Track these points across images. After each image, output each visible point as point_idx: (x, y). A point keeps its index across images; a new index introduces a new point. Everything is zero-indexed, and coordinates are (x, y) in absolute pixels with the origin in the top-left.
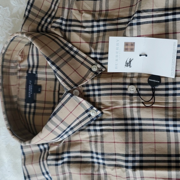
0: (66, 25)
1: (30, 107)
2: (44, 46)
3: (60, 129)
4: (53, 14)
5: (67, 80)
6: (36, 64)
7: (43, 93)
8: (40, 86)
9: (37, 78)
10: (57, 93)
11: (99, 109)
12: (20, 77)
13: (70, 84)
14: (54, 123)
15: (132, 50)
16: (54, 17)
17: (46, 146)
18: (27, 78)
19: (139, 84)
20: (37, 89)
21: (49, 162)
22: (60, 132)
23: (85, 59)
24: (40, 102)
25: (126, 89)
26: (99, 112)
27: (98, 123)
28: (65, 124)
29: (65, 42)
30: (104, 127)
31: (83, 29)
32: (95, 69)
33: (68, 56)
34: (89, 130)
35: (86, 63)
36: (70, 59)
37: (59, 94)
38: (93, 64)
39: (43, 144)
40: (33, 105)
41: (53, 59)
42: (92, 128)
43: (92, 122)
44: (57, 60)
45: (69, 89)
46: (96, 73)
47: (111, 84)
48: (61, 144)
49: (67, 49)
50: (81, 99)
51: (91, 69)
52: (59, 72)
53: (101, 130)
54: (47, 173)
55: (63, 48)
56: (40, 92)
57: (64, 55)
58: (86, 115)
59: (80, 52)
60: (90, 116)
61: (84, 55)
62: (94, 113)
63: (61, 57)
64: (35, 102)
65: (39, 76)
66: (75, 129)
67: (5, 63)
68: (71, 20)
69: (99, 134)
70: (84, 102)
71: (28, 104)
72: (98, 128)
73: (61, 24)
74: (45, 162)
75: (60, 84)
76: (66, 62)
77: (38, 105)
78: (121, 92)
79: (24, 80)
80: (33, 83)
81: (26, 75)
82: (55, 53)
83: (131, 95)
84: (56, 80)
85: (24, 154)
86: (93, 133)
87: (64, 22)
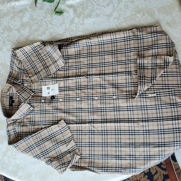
0: (22, 81)
1: (11, 108)
2: (16, 88)
3: (21, 114)
4: (18, 78)
5: (23, 98)
6: (12, 93)
7: (15, 103)
8: (14, 101)
9: (13, 98)
10: (19, 102)
11: (34, 108)
12: (7, 98)
13: (24, 99)
14: (19, 112)
15: (49, 89)
16: (18, 79)
17: (16, 120)
18: (9, 98)
19: (45, 99)
20: (13, 102)
21: (16, 125)
22: (20, 115)
23: (29, 92)
24: (14, 106)
25: (41, 101)
26: (33, 108)
27: (33, 112)
28: (22, 112)
29: (23, 86)
30: (35, 113)
31: (27, 82)
32: (32, 94)
33: (24, 91)
34: (30, 114)
35: (29, 93)
36: (24, 92)
37: (20, 102)
38: (31, 93)
39: (15, 120)
40: (12, 107)
41: (18, 92)
42: (31, 114)
43: (31, 112)
44: (20, 92)
45: (24, 101)
46: (32, 96)
47: (37, 99)
48: (21, 120)
49: (23, 88)
50: (27, 104)
51: (31, 95)
52: (20, 96)
53: (34, 114)
54: (15, 129)
55: (22, 88)
56: (14, 103)
57: (22, 90)
58: (29, 109)
59: (28, 89)
60: (30, 110)
61: (29, 90)
62: (31, 109)
63: (21, 91)
64: (12, 106)
65: (14, 97)
66: (25, 114)
67: (2, 93)
68: (24, 80)
69: (34, 115)
70: (29, 105)
71: (10, 107)
72: (33, 113)
73: (20, 81)
74: (15, 125)
75: (20, 99)
76: (23, 93)
77: (13, 107)
78: (40, 101)
79: (9, 99)
80: (11, 100)
81: (9, 97)
82: (20, 90)
83: (43, 102)
84: (19, 98)
85: (8, 124)
86: (32, 115)
87: (21, 81)
